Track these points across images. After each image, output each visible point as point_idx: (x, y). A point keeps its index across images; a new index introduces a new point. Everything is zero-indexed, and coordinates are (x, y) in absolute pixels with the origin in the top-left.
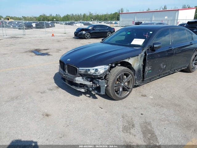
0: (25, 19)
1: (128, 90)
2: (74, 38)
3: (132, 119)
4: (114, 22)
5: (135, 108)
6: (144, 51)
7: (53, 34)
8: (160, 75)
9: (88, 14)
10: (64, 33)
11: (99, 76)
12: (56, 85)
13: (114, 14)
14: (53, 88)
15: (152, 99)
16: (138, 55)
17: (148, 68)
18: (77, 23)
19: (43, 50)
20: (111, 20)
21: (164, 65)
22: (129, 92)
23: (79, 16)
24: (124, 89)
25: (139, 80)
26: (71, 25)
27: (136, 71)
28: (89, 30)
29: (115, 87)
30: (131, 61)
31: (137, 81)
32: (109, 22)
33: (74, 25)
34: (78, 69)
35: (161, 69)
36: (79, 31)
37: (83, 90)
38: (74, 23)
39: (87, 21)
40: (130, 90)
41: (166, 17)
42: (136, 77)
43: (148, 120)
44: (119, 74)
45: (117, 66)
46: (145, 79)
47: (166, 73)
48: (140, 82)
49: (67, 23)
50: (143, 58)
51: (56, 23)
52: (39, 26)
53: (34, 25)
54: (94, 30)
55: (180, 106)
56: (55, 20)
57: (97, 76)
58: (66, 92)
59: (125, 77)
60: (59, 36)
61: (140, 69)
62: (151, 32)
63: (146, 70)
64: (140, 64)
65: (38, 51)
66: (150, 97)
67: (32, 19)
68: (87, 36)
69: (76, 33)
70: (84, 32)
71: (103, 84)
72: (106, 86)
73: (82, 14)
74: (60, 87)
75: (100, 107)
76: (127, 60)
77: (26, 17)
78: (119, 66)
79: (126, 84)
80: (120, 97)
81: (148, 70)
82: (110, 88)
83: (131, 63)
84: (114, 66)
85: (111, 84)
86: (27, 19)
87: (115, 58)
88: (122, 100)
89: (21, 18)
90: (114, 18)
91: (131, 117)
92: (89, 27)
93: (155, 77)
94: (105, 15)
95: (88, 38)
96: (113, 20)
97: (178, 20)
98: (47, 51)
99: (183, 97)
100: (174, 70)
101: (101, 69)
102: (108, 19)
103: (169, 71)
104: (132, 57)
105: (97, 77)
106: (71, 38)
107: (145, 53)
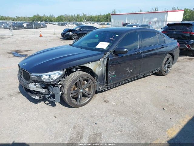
0: (19, 19)
1: (89, 97)
2: (61, 39)
3: (83, 129)
4: (106, 23)
5: (92, 116)
6: (107, 55)
7: (41, 35)
8: (127, 79)
9: (81, 15)
10: (54, 33)
11: (52, 83)
12: (19, 90)
13: (106, 15)
14: (14, 94)
15: (113, 106)
16: (99, 60)
17: (112, 73)
18: (69, 24)
19: (23, 52)
20: (104, 21)
21: (130, 69)
22: (89, 98)
23: (72, 17)
24: (84, 96)
25: (102, 85)
26: (64, 26)
27: (98, 76)
28: (76, 31)
29: (72, 94)
30: (91, 66)
31: (101, 87)
32: (102, 23)
33: (66, 26)
34: (30, 74)
35: (128, 73)
36: (66, 32)
37: (37, 98)
38: (66, 23)
39: (80, 21)
40: (91, 96)
41: (155, 19)
42: (99, 82)
43: (99, 131)
44: (75, 80)
45: (77, 71)
46: (109, 85)
47: (134, 77)
48: (104, 87)
49: (60, 24)
50: (105, 63)
51: (49, 23)
52: (29, 27)
53: (25, 25)
54: (81, 31)
55: (139, 113)
56: (48, 20)
57: (50, 82)
58: (26, 98)
59: (85, 82)
60: (47, 37)
61: (104, 74)
62: (117, 35)
63: (109, 75)
64: (103, 69)
65: (18, 53)
66: (112, 103)
67: (26, 19)
68: (74, 37)
69: (63, 34)
70: (71, 33)
71: (56, 91)
72: (61, 93)
73: (76, 15)
74: (21, 93)
75: (54, 116)
76: (86, 65)
77: (19, 17)
78: (80, 71)
79: (87, 90)
80: (79, 104)
81: (112, 75)
82: (65, 95)
83: (92, 68)
84: (74, 70)
85: (66, 91)
86: (21, 19)
87: (71, 62)
88: (82, 107)
89: (15, 18)
90: (106, 19)
91: (84, 127)
92: (76, 28)
93: (121, 81)
94: (98, 16)
95: (75, 38)
96: (106, 21)
97: (166, 22)
98: (27, 52)
99: (146, 103)
100: (144, 74)
101: (55, 75)
102: (101, 20)
103: (138, 75)
104: (92, 62)
105: (50, 84)
106: (58, 39)
107: (108, 57)
